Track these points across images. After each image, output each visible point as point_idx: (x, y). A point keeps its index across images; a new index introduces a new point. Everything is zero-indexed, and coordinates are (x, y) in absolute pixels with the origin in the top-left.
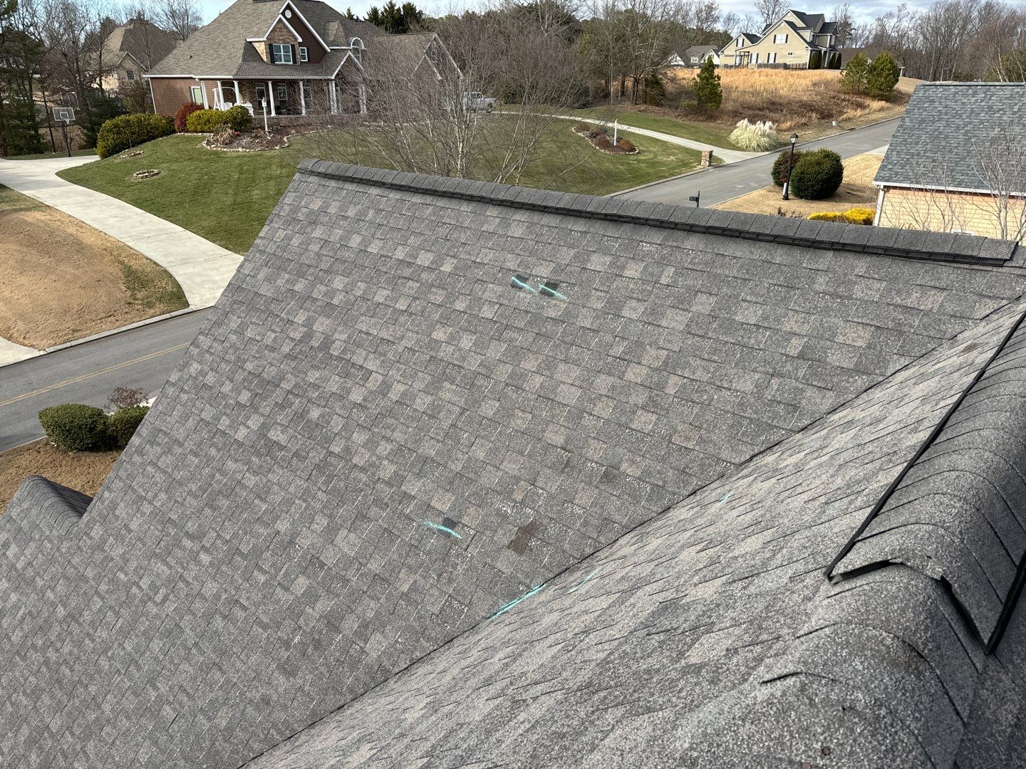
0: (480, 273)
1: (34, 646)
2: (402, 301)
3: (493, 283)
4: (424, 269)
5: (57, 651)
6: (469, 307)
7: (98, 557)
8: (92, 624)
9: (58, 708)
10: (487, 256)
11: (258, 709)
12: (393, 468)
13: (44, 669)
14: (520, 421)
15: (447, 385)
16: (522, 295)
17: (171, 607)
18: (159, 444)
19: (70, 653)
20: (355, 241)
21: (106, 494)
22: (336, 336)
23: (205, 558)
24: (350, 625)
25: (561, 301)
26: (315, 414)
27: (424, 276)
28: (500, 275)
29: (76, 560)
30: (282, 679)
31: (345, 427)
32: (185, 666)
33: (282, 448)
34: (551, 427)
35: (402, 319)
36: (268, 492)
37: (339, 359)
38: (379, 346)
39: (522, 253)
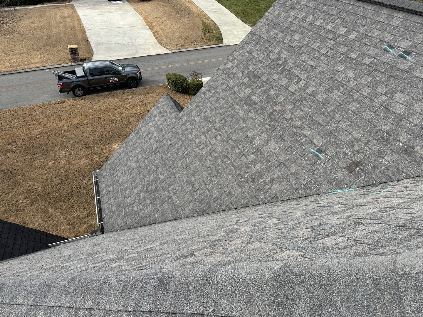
0: (368, 41)
1: (159, 151)
2: (324, 49)
3: (374, 47)
4: (340, 35)
5: (166, 155)
6: (358, 57)
7: (184, 127)
8: (178, 149)
9: (163, 173)
10: (375, 33)
11: (227, 195)
12: (300, 122)
13: (161, 159)
14: (368, 115)
15: (336, 91)
16: (388, 55)
17: (204, 152)
18: (211, 92)
19: (170, 157)
20: (310, 18)
21: (190, 106)
22: (290, 61)
23: (219, 138)
24: (267, 177)
25: (409, 61)
26: (272, 93)
27: (339, 39)
28: (379, 43)
29: (176, 127)
30: (237, 188)
31: (283, 101)
32: (205, 173)
33: (256, 104)
34: (383, 121)
35: (322, 58)
36: (247, 120)
37: (289, 71)
38: (308, 68)
39: (395, 34)
